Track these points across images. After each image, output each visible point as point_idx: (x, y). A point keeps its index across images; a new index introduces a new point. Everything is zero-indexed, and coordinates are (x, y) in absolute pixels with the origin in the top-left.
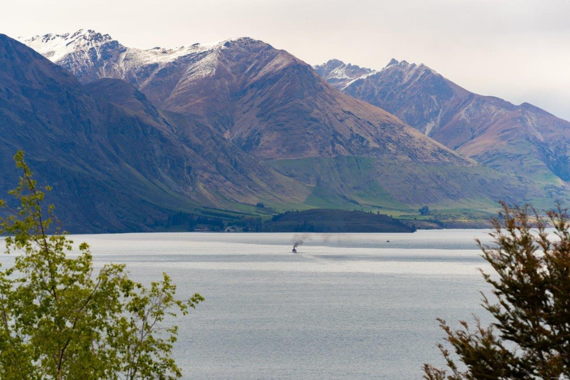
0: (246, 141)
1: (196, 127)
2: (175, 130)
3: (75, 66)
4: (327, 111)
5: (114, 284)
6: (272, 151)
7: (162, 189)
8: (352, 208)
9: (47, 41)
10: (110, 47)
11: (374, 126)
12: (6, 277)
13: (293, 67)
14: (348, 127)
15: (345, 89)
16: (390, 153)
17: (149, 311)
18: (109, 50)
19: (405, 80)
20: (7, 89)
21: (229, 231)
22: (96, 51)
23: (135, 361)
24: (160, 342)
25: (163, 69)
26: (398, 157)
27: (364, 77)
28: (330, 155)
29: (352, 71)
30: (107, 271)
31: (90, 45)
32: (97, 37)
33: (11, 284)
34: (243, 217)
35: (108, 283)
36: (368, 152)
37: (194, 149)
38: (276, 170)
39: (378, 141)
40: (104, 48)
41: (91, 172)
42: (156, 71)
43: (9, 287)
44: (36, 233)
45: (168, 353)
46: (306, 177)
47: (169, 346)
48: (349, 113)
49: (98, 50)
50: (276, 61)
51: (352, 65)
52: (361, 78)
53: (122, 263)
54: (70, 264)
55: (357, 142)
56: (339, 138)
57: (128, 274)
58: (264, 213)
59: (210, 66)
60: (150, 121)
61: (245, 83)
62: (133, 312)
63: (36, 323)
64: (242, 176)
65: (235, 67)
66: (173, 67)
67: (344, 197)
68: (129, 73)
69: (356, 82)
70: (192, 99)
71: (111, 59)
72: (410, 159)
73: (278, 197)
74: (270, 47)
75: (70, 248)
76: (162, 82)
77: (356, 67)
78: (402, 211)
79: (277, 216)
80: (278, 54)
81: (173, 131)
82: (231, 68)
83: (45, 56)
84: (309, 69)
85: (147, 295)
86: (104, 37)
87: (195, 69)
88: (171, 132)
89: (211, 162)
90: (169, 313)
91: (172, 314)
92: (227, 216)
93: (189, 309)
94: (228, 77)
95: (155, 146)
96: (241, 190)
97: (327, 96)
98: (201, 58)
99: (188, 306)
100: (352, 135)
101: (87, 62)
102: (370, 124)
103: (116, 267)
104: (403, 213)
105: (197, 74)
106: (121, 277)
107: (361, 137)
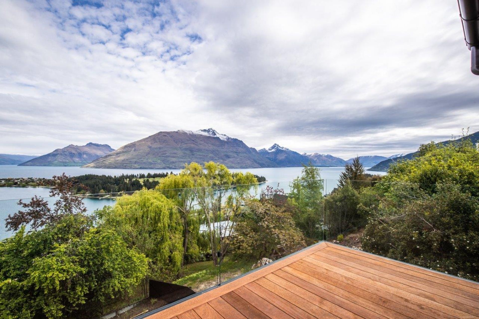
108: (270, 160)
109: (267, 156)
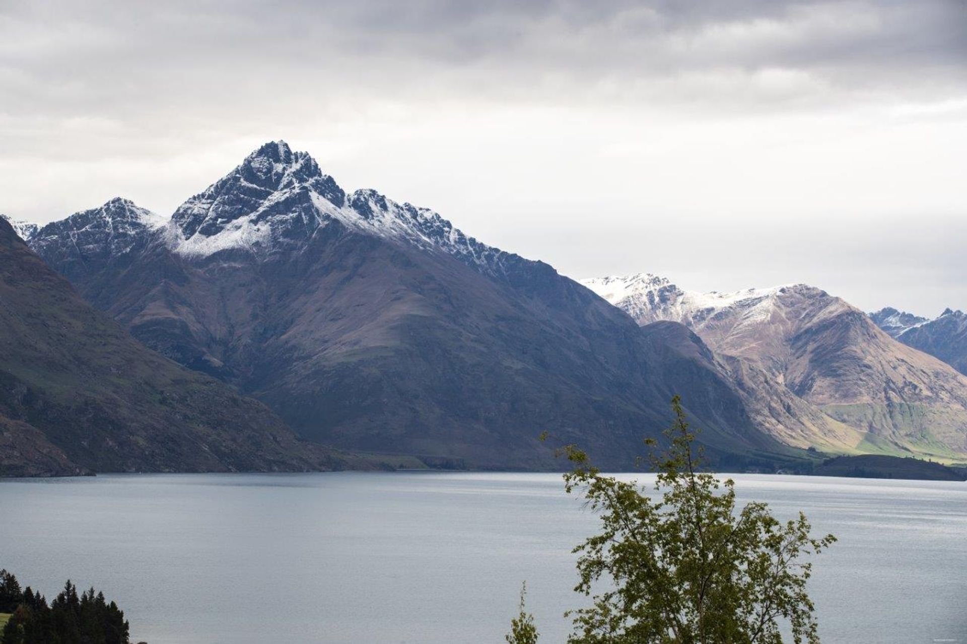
0: (799, 386)
1: (750, 371)
2: (729, 373)
3: (634, 308)
4: (881, 358)
5: (756, 522)
6: (824, 396)
7: (715, 431)
8: (903, 455)
9: (606, 284)
10: (668, 291)
11: (927, 374)
12: (654, 512)
13: (847, 314)
14: (901, 375)
15: (899, 337)
16: (943, 402)
17: (785, 547)
18: (667, 293)
19: (960, 330)
20: (567, 330)
21: (779, 474)
22: (653, 294)
23: (771, 594)
24: (794, 577)
25: (719, 313)
26: (951, 405)
27: (918, 325)
28: (882, 401)
29: (906, 319)
30: (750, 509)
31: (649, 287)
32: (656, 281)
33: (660, 518)
34: (794, 460)
35: (750, 520)
36: (920, 400)
37: (748, 393)
38: (828, 415)
39: (931, 389)
40: (662, 292)
41: (645, 412)
42: (712, 315)
43: (657, 520)
44: (685, 471)
45: (802, 588)
46: (858, 423)
47: (803, 582)
48: (903, 360)
49: (656, 293)
50: (831, 308)
51: (906, 313)
52: (915, 326)
53: (764, 502)
54: (716, 501)
55: (910, 390)
56: (891, 385)
57: (769, 512)
58: (816, 458)
59: (765, 311)
60: (705, 363)
61: (799, 328)
62: (769, 548)
63: (681, 554)
64: (794, 420)
65: (790, 312)
66: (729, 312)
67: (896, 444)
68: (685, 316)
69: (910, 330)
70: (746, 343)
71: (668, 302)
72: (963, 408)
73: (830, 441)
74: (824, 294)
75: (716, 487)
76: (717, 325)
77: (911, 316)
78: (953, 459)
79: (828, 461)
80: (832, 301)
81: (727, 373)
82: (786, 313)
83: (604, 298)
84: (863, 316)
85: (783, 533)
86: (662, 281)
87: (750, 314)
88: (725, 375)
89: (764, 405)
90: (804, 551)
91: (806, 552)
92: (779, 459)
93: (822, 548)
94: (782, 321)
95: (710, 389)
96: (794, 434)
97: (881, 343)
98: (756, 304)
99: (822, 545)
100: (905, 382)
101: (645, 305)
102: (924, 372)
103: (757, 505)
104: (955, 462)
105: (751, 319)
106: (763, 515)
107: (914, 384)
108: (199, 364)
109: (156, 311)
